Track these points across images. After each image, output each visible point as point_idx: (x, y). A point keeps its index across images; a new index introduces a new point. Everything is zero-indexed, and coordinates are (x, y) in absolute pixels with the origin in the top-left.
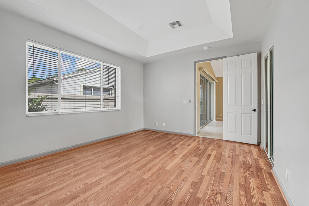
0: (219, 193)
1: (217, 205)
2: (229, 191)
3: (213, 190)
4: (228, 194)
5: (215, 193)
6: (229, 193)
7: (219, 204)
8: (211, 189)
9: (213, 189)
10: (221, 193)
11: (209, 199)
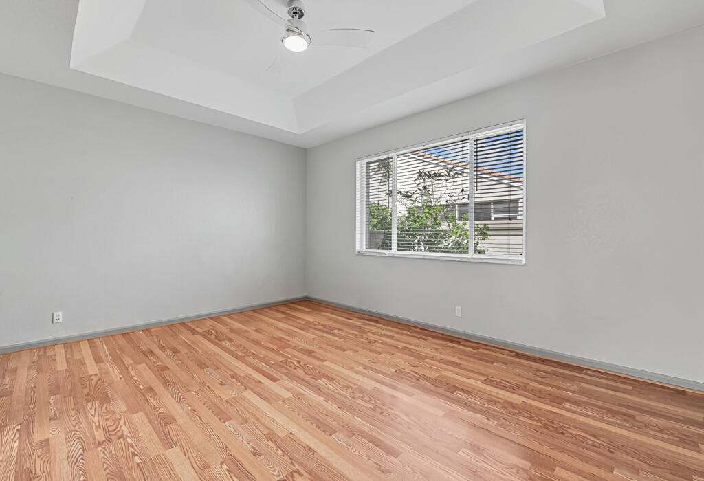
0: (104, 441)
1: (97, 424)
2: (81, 461)
3: (119, 438)
4: (81, 454)
5: (112, 437)
6: (81, 457)
7: (94, 427)
8: (127, 436)
9: (122, 440)
10: (100, 444)
11: (117, 423)
